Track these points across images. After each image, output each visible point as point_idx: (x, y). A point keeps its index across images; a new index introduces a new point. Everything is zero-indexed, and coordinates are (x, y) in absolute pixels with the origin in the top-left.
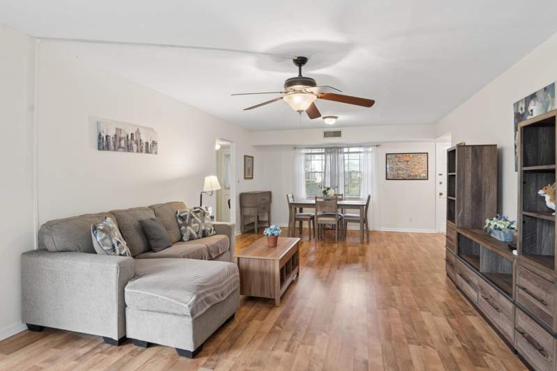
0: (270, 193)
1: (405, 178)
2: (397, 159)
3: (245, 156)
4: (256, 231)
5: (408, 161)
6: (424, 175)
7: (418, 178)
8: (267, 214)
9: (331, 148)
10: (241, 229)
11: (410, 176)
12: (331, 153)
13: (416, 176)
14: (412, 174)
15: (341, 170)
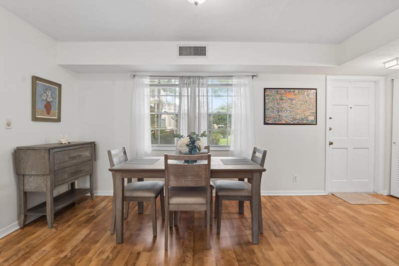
0: (92, 146)
1: (289, 122)
2: (278, 97)
3: (35, 79)
4: (49, 218)
5: (292, 100)
6: (312, 118)
7: (305, 122)
8: (88, 178)
9: (189, 77)
10: (19, 218)
11: (294, 119)
12: (188, 85)
13: (303, 120)
14: (298, 117)
15: (204, 110)
